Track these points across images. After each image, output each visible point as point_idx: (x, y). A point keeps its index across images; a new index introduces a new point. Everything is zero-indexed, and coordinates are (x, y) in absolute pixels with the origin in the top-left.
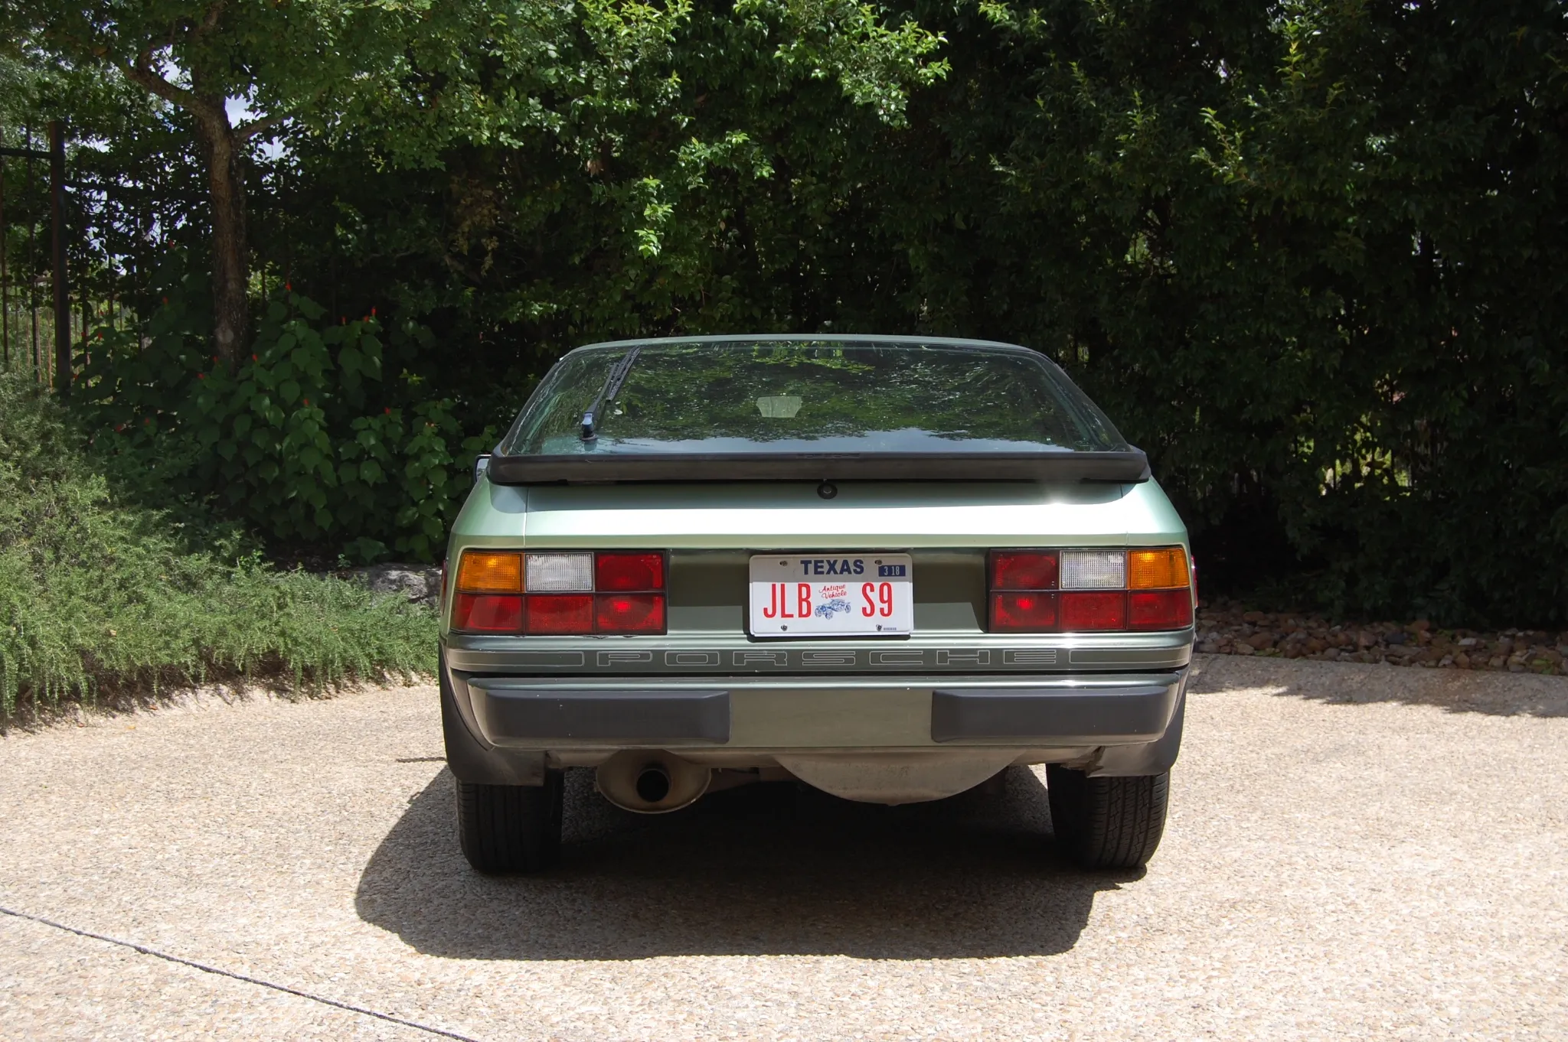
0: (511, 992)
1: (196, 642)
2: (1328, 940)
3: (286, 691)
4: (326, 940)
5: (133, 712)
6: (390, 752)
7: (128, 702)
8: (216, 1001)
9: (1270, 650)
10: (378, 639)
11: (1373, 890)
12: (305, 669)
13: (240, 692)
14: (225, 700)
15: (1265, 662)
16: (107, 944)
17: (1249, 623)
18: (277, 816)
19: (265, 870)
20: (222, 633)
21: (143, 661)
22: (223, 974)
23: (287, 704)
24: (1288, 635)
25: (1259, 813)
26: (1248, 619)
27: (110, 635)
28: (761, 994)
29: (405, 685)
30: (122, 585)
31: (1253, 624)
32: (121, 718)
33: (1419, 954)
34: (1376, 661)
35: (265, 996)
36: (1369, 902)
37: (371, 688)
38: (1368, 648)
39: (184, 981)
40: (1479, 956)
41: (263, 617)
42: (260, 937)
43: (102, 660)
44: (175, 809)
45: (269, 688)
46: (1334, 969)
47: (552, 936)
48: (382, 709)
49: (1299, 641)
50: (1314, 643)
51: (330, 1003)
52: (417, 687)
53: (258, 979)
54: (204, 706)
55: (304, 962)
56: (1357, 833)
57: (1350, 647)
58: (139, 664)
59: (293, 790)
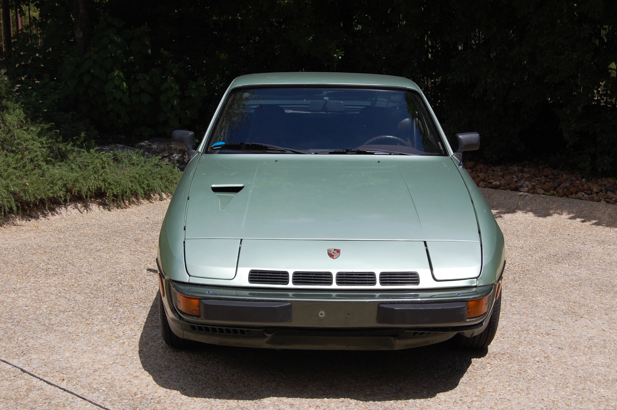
0: (173, 401)
1: (65, 185)
2: (531, 379)
3: (106, 205)
4: (101, 367)
5: (38, 218)
6: (146, 245)
7: (37, 213)
8: (50, 402)
9: (552, 192)
10: (147, 180)
11: (560, 348)
12: (114, 196)
13: (86, 207)
14: (79, 210)
15: (548, 198)
16: (9, 366)
17: (545, 176)
18: (91, 287)
19: (81, 322)
20: (76, 180)
21: (41, 197)
22: (55, 386)
23: (106, 212)
24: (561, 183)
25: (522, 297)
26: (544, 174)
27: (26, 185)
28: (277, 405)
29: (160, 200)
30: (32, 160)
31: (547, 176)
32: (33, 221)
33: (568, 390)
34: (599, 201)
35: (70, 400)
36: (556, 356)
37: (145, 202)
38: (597, 193)
39: (38, 390)
40: (595, 392)
41: (95, 173)
42: (73, 364)
43: (23, 197)
44: (48, 282)
45: (100, 204)
46: (528, 398)
47: (196, 367)
48: (148, 216)
49: (566, 187)
50: (572, 190)
51: (96, 405)
52: (165, 201)
53: (69, 390)
54: (69, 214)
55: (89, 380)
56: (562, 311)
57: (589, 192)
58: (39, 198)
59: (100, 270)
